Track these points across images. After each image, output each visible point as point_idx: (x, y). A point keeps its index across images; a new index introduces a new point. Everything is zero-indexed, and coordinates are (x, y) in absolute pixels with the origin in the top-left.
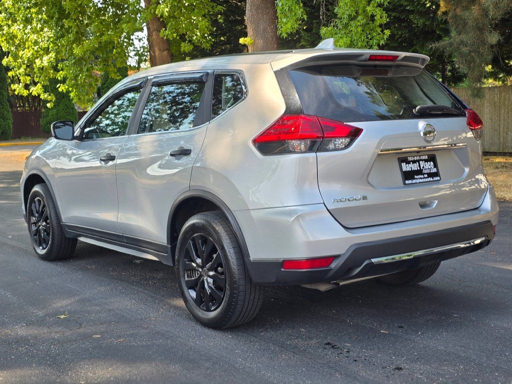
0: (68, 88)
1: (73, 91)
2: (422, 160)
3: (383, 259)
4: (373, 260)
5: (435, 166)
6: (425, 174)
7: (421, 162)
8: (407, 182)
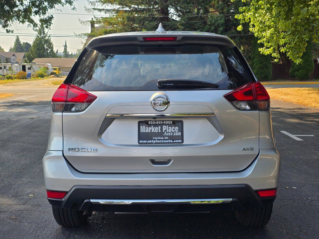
0: (286, 50)
1: (289, 52)
2: (166, 125)
3: (102, 202)
4: (92, 201)
5: (181, 130)
6: (166, 136)
7: (164, 126)
8: (141, 141)
